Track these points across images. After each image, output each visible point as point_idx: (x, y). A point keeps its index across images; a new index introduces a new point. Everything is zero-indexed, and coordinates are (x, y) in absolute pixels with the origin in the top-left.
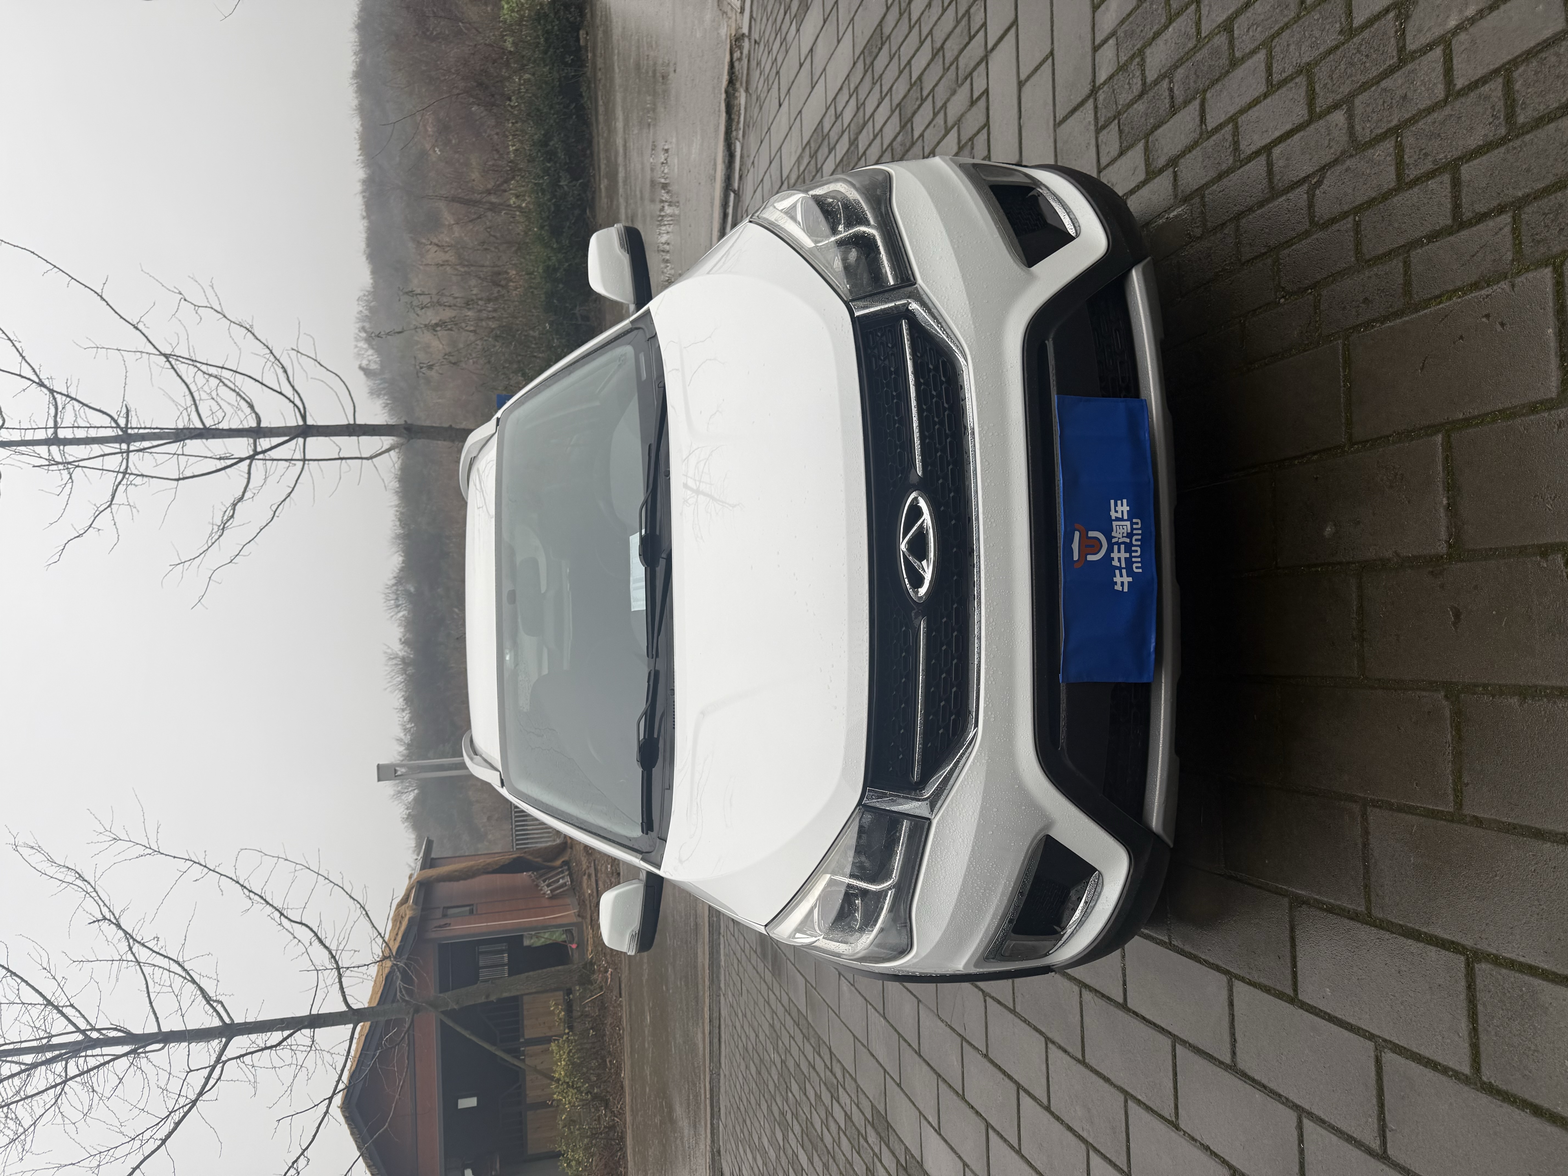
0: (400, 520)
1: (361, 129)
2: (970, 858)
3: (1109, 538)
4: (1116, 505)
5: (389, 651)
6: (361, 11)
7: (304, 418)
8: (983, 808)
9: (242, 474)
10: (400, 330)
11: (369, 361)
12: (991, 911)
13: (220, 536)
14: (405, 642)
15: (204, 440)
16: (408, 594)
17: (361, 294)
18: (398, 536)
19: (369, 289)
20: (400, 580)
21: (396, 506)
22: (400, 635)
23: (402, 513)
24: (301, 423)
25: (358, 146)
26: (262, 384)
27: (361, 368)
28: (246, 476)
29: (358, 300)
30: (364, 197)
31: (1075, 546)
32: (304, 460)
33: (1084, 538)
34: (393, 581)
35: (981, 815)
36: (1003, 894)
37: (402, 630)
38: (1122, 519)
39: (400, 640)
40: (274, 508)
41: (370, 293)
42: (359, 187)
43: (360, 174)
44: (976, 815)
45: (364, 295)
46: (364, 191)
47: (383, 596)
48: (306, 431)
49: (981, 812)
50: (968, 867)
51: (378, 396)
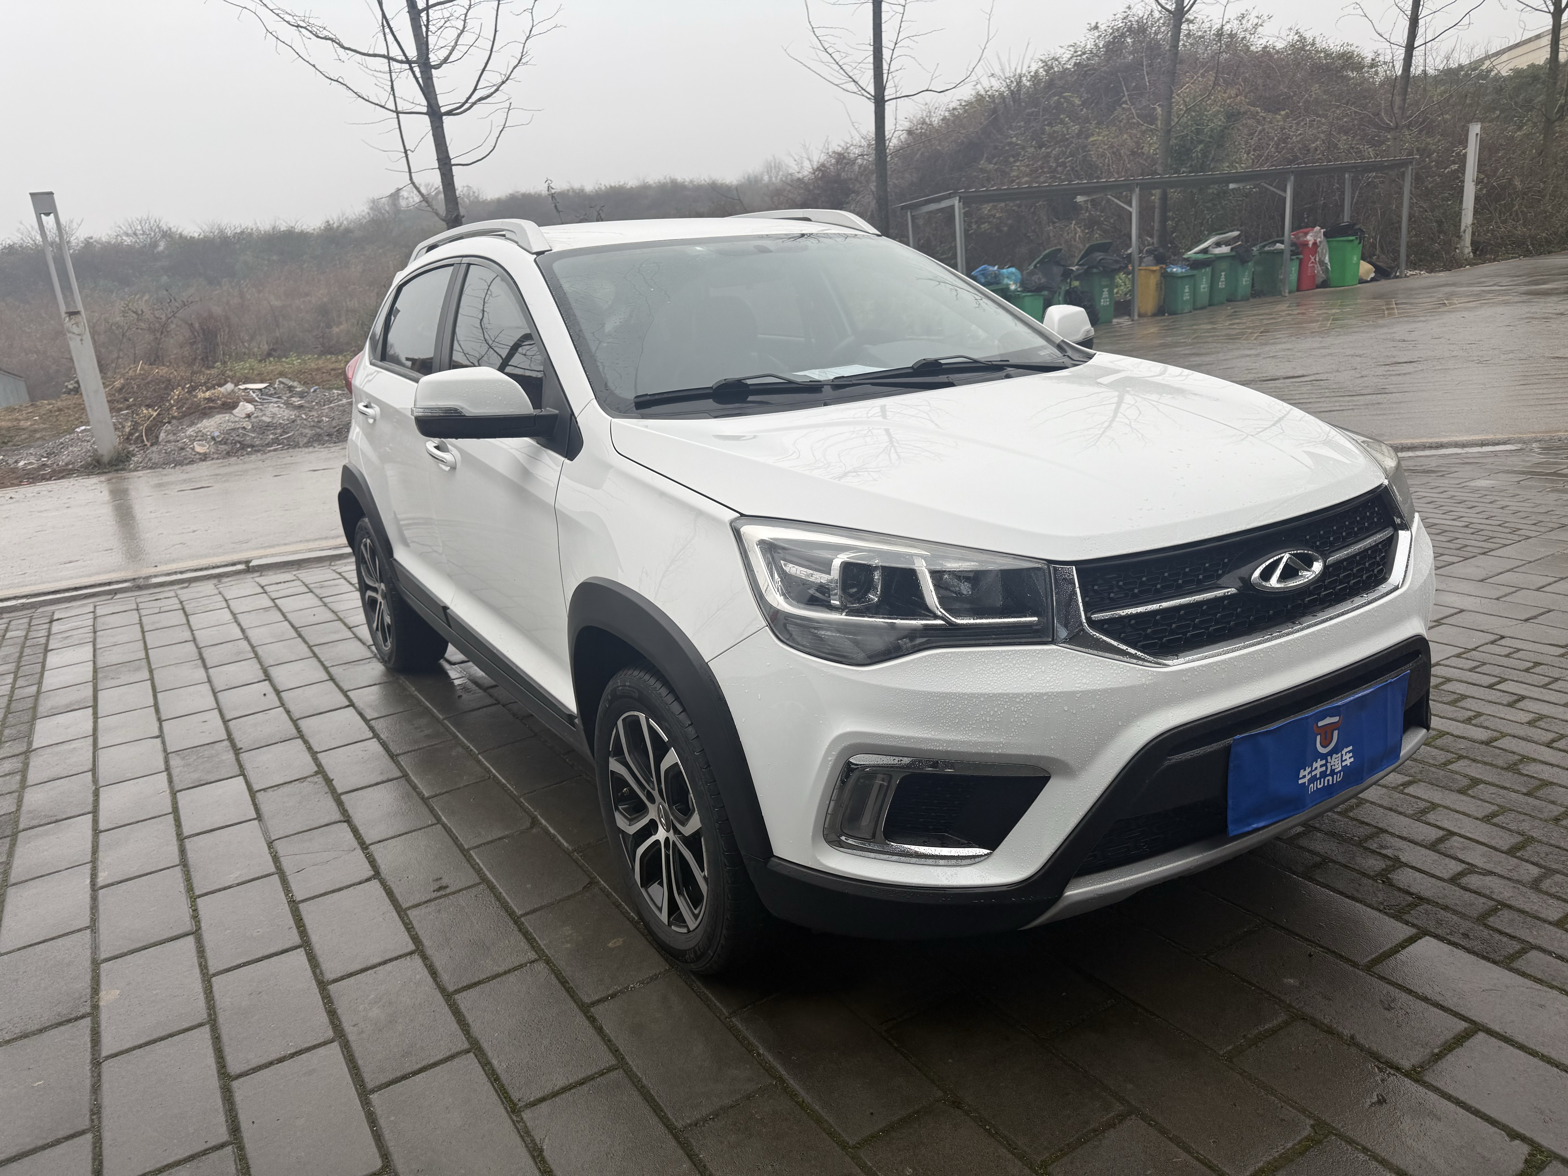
0: (242, 233)
1: (628, 187)
2: (1031, 694)
3: (1331, 753)
4: (1349, 752)
5: (75, 226)
6: (727, 186)
7: (450, 113)
8: (1094, 692)
9: (372, 47)
10: (560, 209)
11: (407, 198)
12: (960, 737)
13: (288, 22)
14: (88, 244)
15: (406, 9)
16: (155, 244)
17: (475, 190)
18: (221, 231)
19: (481, 196)
20: (167, 235)
21: (257, 229)
22: (96, 236)
23: (250, 234)
24: (443, 110)
25: (613, 185)
26: (484, 70)
27: (399, 190)
28: (371, 52)
29: (468, 186)
30: (568, 190)
31: (1328, 720)
32: (398, 113)
33: (1332, 727)
34: (165, 228)
35: (1085, 693)
36: (985, 744)
37: (104, 240)
38: (1342, 761)
39: (91, 238)
40: (340, 80)
41: (477, 197)
42: (577, 185)
43: (589, 187)
44: (1084, 688)
45: (474, 192)
46: (574, 191)
47: (145, 217)
48: (435, 114)
49: (1089, 691)
50: (1018, 695)
51: (371, 209)
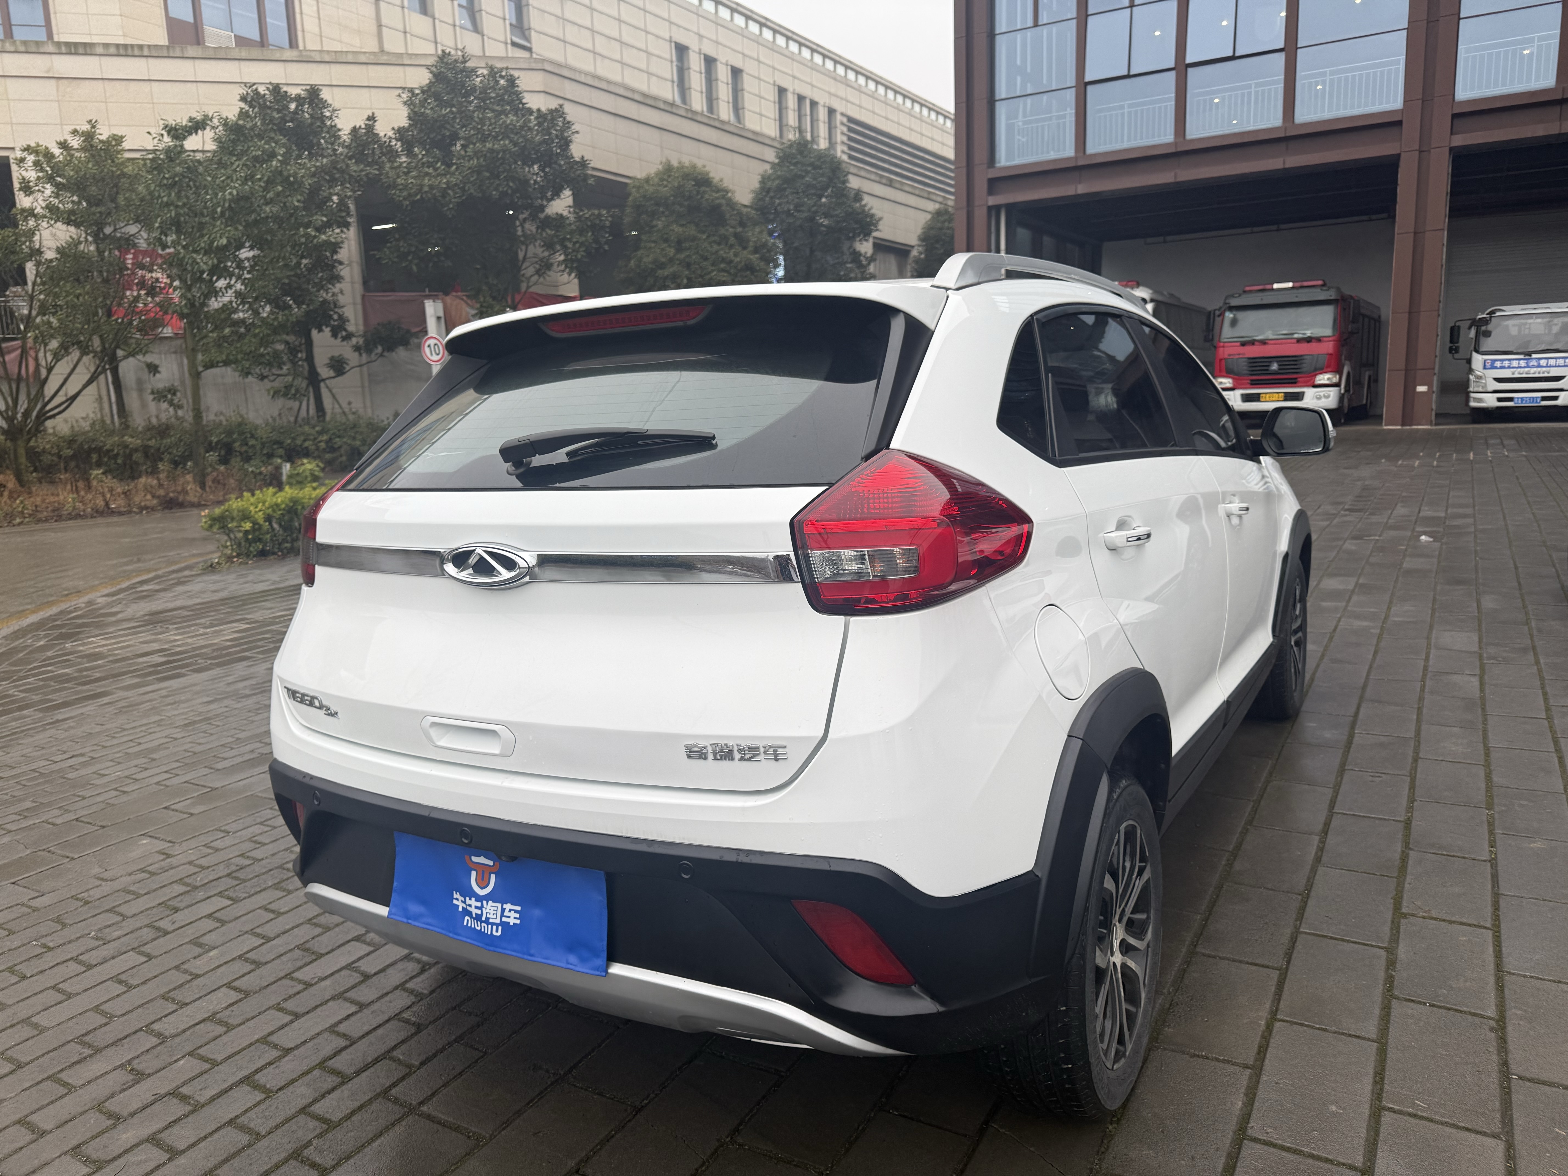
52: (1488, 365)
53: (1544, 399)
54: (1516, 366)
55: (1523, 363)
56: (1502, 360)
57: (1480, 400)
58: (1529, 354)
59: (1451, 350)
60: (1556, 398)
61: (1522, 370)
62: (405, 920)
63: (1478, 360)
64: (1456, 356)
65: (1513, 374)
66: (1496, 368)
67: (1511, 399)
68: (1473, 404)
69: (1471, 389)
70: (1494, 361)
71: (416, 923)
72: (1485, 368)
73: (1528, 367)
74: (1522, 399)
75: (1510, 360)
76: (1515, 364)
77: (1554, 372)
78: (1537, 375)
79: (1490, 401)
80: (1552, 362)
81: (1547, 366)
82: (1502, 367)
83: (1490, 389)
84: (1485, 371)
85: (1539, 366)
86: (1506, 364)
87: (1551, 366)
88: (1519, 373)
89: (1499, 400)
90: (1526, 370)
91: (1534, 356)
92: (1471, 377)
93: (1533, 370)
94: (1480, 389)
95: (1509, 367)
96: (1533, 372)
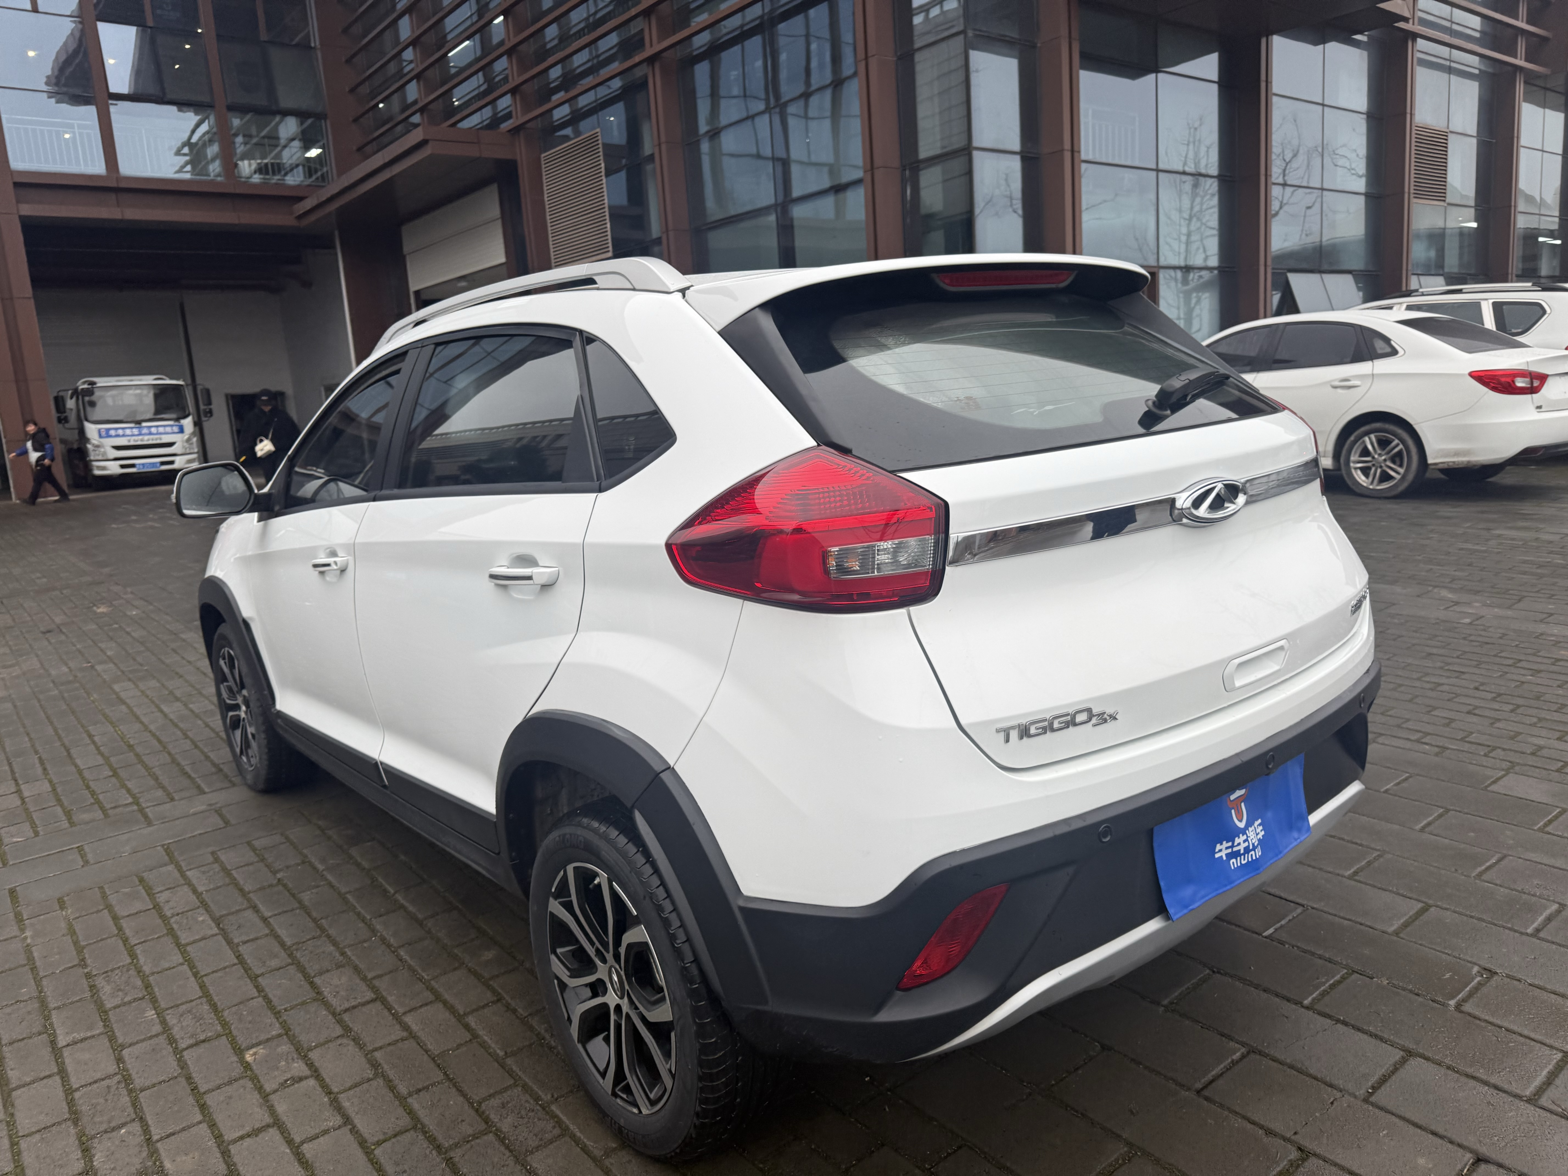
52: (103, 434)
53: (163, 463)
54: (129, 435)
55: (136, 431)
56: (116, 429)
57: (104, 468)
58: (139, 422)
59: (60, 420)
60: (172, 462)
61: (136, 438)
62: (1185, 911)
63: (91, 430)
64: (67, 425)
65: (129, 441)
66: (111, 436)
67: (133, 466)
68: (97, 472)
69: (92, 458)
70: (108, 430)
71: (1197, 905)
72: (100, 436)
73: (140, 434)
74: (143, 464)
75: (123, 429)
76: (128, 432)
77: (166, 439)
78: (150, 442)
79: (114, 468)
80: (161, 430)
81: (157, 434)
82: (117, 436)
83: (111, 456)
84: (103, 440)
85: (150, 434)
86: (120, 432)
87: (161, 434)
88: (135, 441)
89: (123, 466)
90: (140, 437)
91: (144, 424)
92: (89, 446)
93: (146, 438)
94: (100, 458)
95: (124, 436)
96: (147, 440)
